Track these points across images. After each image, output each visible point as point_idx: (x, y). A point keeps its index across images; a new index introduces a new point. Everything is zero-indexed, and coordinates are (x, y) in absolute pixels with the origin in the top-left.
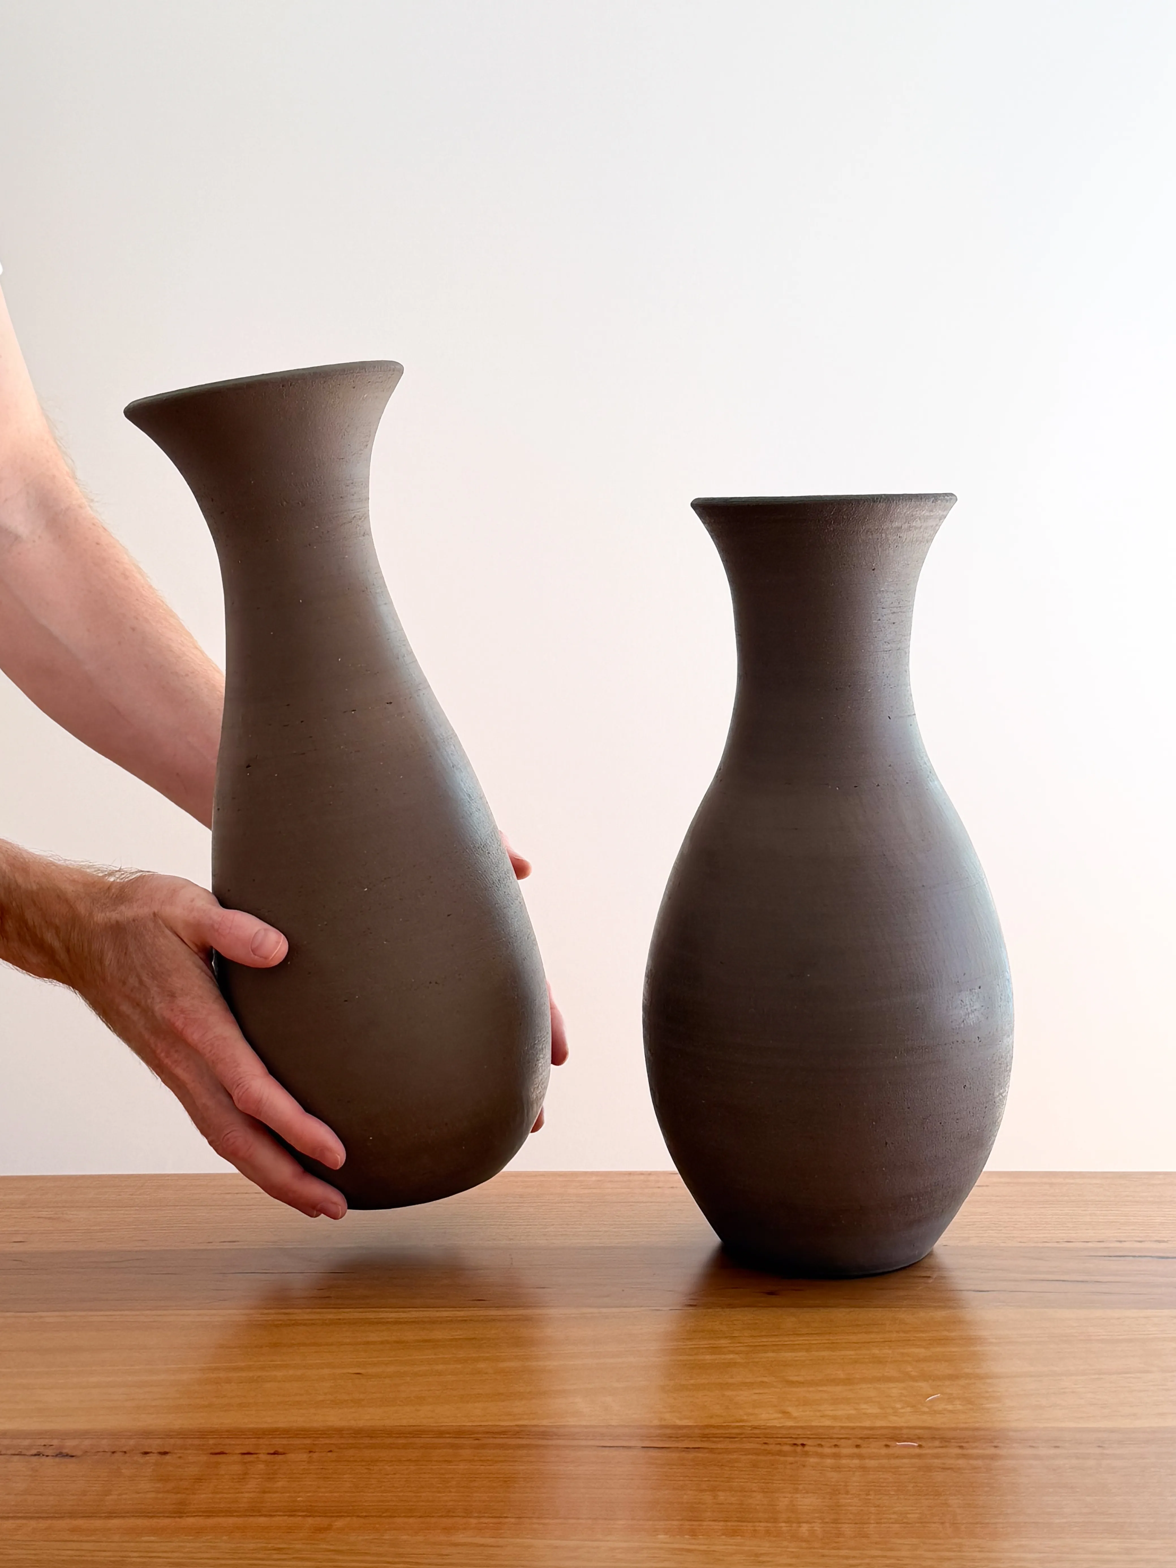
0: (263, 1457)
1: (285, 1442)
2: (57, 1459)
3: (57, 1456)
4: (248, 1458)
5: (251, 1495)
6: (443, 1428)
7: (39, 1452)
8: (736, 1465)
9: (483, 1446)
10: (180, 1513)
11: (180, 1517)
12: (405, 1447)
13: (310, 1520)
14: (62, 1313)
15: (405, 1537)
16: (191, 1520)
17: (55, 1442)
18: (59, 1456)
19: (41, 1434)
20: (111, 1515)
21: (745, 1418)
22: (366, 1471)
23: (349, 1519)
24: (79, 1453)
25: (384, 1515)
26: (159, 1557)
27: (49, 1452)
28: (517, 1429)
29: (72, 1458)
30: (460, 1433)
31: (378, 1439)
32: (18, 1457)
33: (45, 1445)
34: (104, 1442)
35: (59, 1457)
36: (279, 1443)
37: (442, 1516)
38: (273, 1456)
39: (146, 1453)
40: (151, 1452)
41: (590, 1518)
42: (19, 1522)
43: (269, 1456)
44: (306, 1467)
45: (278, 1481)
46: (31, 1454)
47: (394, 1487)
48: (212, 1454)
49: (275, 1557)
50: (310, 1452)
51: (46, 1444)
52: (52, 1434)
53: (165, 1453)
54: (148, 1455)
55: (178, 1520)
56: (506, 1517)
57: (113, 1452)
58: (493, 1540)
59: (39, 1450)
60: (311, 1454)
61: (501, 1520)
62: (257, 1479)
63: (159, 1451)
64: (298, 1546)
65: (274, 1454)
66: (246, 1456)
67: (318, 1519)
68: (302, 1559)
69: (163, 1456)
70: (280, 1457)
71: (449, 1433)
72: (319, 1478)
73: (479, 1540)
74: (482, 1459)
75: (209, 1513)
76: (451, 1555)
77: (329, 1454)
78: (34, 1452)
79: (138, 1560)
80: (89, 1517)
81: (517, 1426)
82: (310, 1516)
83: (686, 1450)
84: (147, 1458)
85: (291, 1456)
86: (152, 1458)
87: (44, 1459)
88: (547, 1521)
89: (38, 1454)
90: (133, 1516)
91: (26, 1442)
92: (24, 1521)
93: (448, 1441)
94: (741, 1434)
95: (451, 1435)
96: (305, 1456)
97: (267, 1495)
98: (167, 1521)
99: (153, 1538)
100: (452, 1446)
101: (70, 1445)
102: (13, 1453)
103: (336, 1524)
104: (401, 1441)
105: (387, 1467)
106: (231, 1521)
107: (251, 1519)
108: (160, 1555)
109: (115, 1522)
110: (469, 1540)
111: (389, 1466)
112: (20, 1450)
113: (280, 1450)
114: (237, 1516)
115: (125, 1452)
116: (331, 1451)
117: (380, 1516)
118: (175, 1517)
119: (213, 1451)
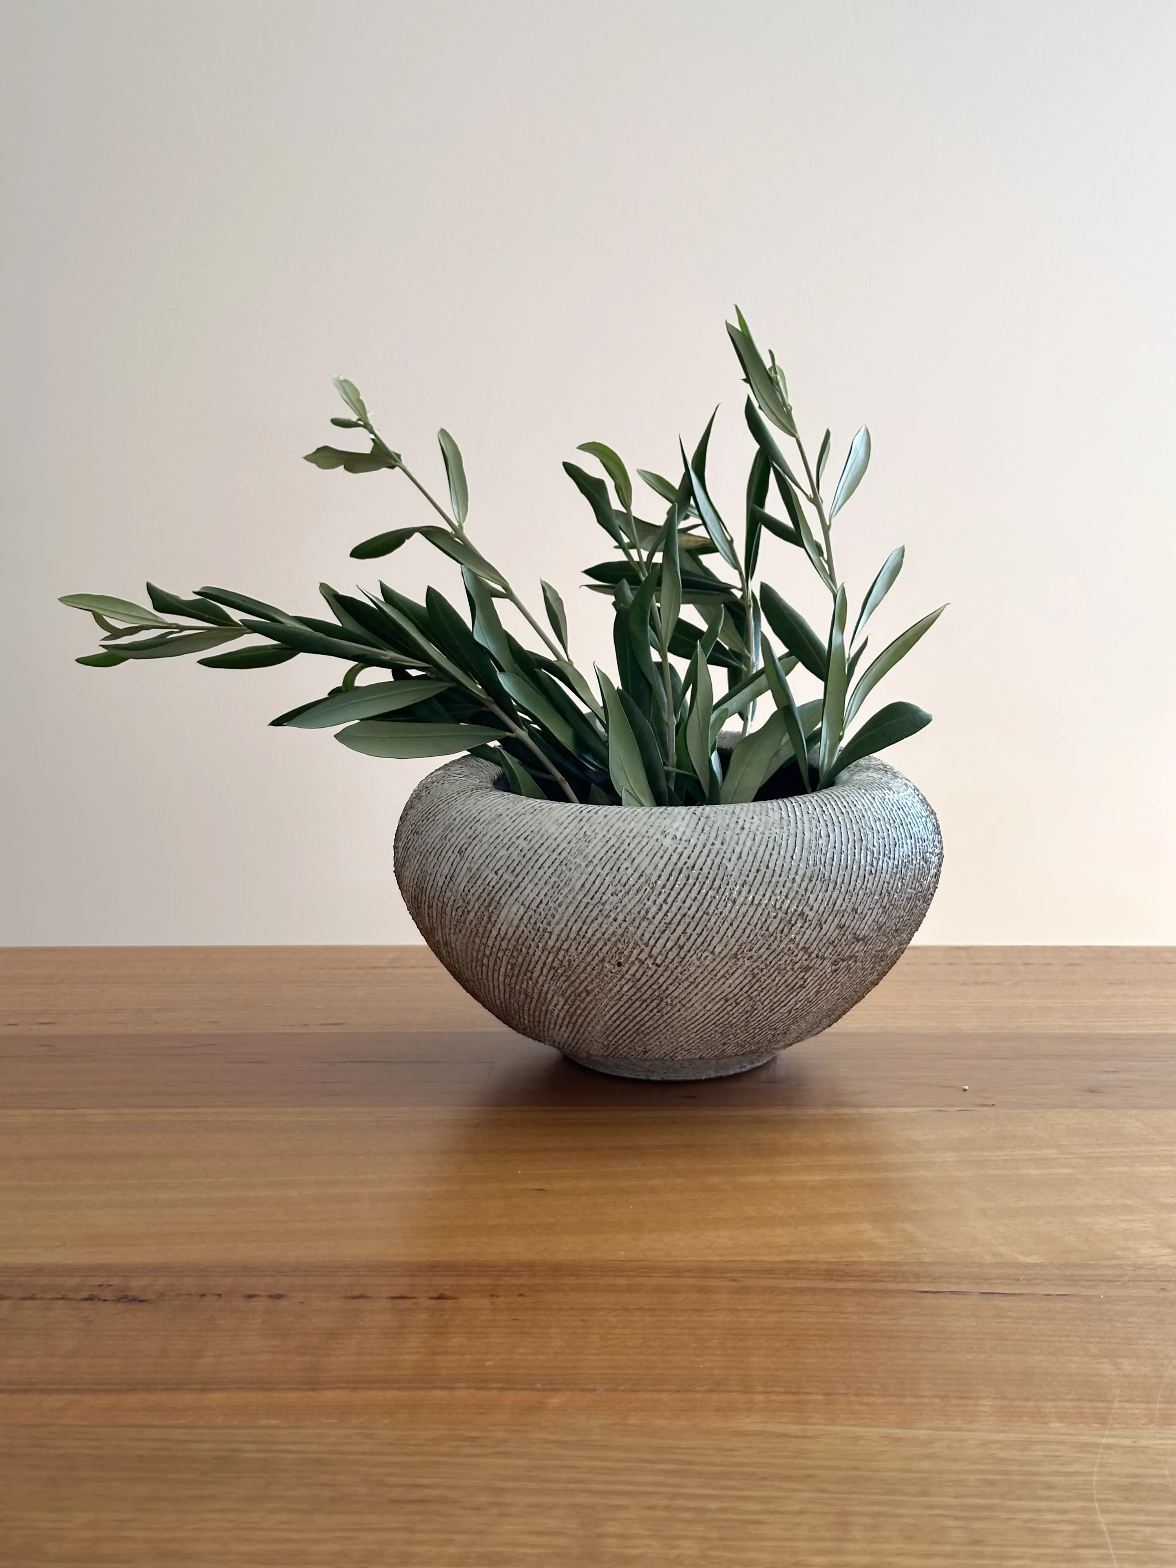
0: (425, 1302)
1: (452, 1281)
2: (120, 1306)
3: (119, 1300)
4: (402, 1304)
5: (412, 1357)
6: (681, 1264)
7: (92, 1295)
8: (1131, 1319)
9: (746, 1290)
10: (314, 1384)
11: (313, 1390)
12: (629, 1289)
13: (510, 1396)
14: (112, 1111)
15: (661, 1422)
16: (329, 1395)
17: (115, 1281)
18: (123, 1300)
19: (93, 1270)
20: (207, 1386)
21: (1119, 1253)
22: (580, 1323)
23: (569, 1393)
24: (150, 1296)
25: (621, 1388)
26: (289, 1451)
27: (107, 1295)
28: (788, 1266)
29: (143, 1303)
30: (705, 1271)
31: (589, 1278)
32: (62, 1302)
33: (101, 1286)
34: (188, 1281)
35: (123, 1302)
36: (446, 1283)
37: (710, 1391)
38: (438, 1301)
39: (250, 1297)
40: (258, 1296)
41: (936, 1396)
42: (67, 1397)
43: (433, 1302)
44: (490, 1318)
45: (454, 1338)
46: (82, 1297)
47: (626, 1346)
48: (348, 1298)
49: (468, 1450)
50: (492, 1296)
51: (102, 1284)
52: (110, 1270)
53: (279, 1297)
54: (254, 1299)
55: (311, 1394)
56: (809, 1393)
57: (203, 1295)
58: (798, 1427)
59: (92, 1293)
60: (494, 1299)
61: (802, 1397)
62: (422, 1333)
63: (270, 1294)
64: (501, 1435)
65: (439, 1298)
66: (398, 1301)
67: (523, 1393)
68: (508, 1455)
69: (277, 1301)
70: (449, 1304)
71: (689, 1271)
72: (513, 1333)
73: (773, 1427)
74: (748, 1307)
75: (356, 1384)
76: (737, 1450)
77: (520, 1299)
78: (85, 1294)
79: (257, 1455)
80: (172, 1389)
81: (788, 1262)
82: (510, 1389)
83: (1046, 1297)
84: (253, 1303)
85: (466, 1302)
86: (261, 1304)
87: (100, 1305)
88: (871, 1399)
89: (90, 1299)
90: (241, 1388)
91: (74, 1281)
92: (77, 1397)
93: (691, 1281)
94: (1122, 1276)
95: (694, 1275)
96: (486, 1302)
97: (437, 1358)
98: (293, 1396)
99: (274, 1422)
100: (701, 1290)
101: (137, 1284)
102: (55, 1296)
103: (552, 1400)
104: (623, 1281)
105: (611, 1318)
106: (391, 1395)
107: (422, 1393)
108: (290, 1447)
109: (216, 1398)
110: (760, 1427)
111: (613, 1317)
112: (64, 1293)
113: (447, 1293)
114: (399, 1389)
115: (220, 1295)
116: (521, 1295)
117: (615, 1390)
118: (305, 1390)
119: (349, 1294)
